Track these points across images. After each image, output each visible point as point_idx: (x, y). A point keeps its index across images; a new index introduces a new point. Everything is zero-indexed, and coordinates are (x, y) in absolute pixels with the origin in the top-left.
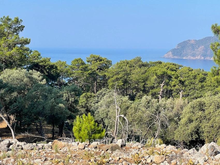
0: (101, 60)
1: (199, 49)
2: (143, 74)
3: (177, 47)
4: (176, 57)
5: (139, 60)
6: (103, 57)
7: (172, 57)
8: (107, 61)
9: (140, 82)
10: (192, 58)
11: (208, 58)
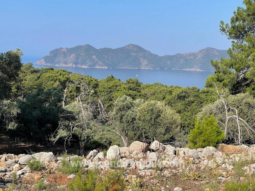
1: (71, 57)
2: (36, 80)
3: (50, 55)
5: (31, 67)
7: (45, 64)
9: (34, 88)
10: (64, 65)
11: (79, 66)
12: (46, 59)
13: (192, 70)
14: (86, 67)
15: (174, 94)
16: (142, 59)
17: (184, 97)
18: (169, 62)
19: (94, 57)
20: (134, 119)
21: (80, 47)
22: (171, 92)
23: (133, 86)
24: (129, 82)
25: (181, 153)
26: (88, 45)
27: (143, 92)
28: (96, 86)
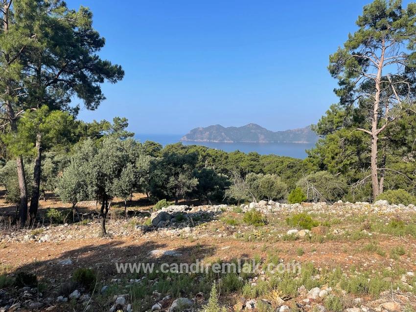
0: (154, 145)
1: (205, 134)
3: (190, 133)
4: (189, 140)
5: (181, 145)
6: (156, 143)
8: (159, 145)
10: (201, 141)
11: (212, 141)
12: (188, 136)
13: (300, 142)
14: (217, 142)
15: (284, 164)
16: (259, 135)
17: (292, 167)
18: (281, 137)
19: (223, 134)
20: (258, 187)
21: (213, 126)
22: (282, 162)
23: (254, 157)
24: (250, 155)
25: (283, 206)
26: (219, 125)
27: (261, 162)
28: (227, 158)
